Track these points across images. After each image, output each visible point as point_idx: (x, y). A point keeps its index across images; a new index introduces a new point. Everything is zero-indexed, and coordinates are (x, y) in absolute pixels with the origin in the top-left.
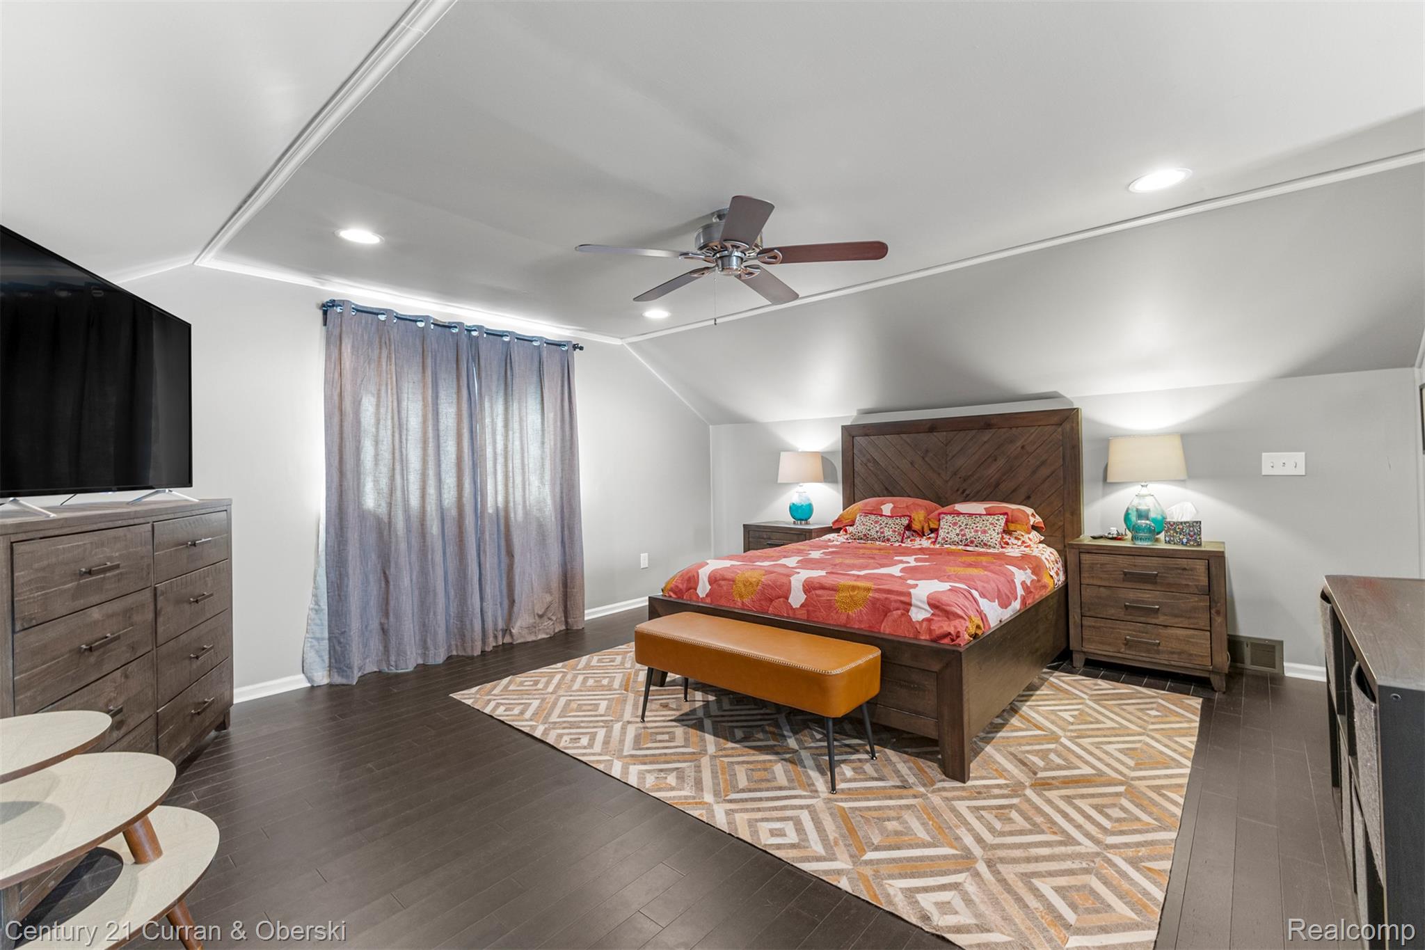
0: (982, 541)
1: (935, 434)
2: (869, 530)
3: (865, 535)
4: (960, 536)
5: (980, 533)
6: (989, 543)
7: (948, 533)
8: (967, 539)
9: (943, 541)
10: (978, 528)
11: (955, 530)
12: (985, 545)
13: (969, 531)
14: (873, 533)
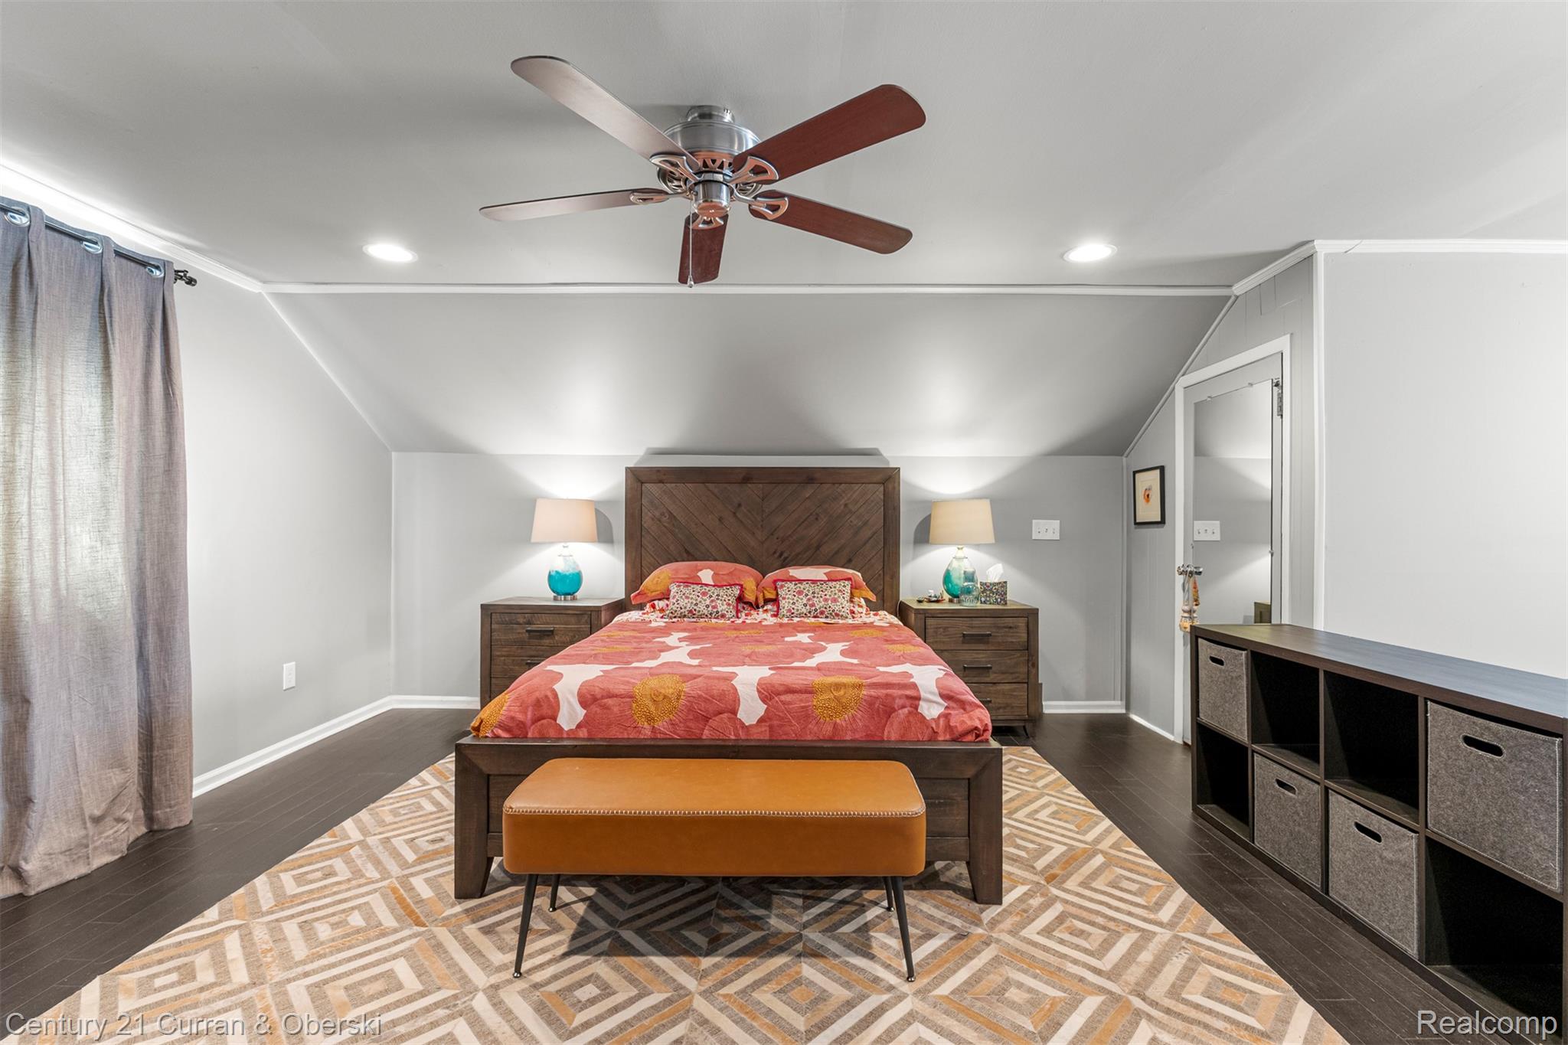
0: (833, 611)
1: (750, 485)
2: (696, 604)
3: (690, 611)
4: (808, 607)
5: (830, 602)
6: (841, 614)
7: (794, 603)
8: (816, 610)
9: (788, 614)
10: (828, 597)
11: (802, 599)
12: (837, 615)
13: (817, 600)
14: (701, 608)
